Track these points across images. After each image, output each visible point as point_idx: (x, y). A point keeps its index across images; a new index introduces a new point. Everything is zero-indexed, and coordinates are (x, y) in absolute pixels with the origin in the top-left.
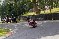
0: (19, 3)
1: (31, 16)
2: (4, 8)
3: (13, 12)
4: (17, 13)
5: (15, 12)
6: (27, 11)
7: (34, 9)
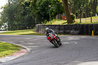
0: (40, 3)
1: (57, 25)
2: (15, 9)
4: (35, 20)
5: (31, 17)
6: (52, 16)
7: (64, 15)
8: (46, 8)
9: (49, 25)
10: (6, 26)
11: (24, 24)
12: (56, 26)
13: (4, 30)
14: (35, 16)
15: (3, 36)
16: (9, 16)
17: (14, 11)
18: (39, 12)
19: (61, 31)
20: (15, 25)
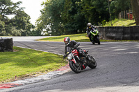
1: (121, 28)
2: (60, 5)
3: (80, 16)
4: (89, 20)
5: (84, 16)
6: (113, 14)
7: (130, 12)
8: (105, 3)
9: (108, 28)
10: (48, 30)
11: (73, 26)
12: (119, 28)
13: (46, 35)
14: (89, 15)
15: (45, 43)
16: (53, 15)
17: (59, 9)
18: (94, 9)
19: (126, 36)
20: (61, 28)
